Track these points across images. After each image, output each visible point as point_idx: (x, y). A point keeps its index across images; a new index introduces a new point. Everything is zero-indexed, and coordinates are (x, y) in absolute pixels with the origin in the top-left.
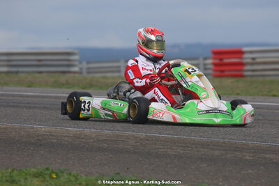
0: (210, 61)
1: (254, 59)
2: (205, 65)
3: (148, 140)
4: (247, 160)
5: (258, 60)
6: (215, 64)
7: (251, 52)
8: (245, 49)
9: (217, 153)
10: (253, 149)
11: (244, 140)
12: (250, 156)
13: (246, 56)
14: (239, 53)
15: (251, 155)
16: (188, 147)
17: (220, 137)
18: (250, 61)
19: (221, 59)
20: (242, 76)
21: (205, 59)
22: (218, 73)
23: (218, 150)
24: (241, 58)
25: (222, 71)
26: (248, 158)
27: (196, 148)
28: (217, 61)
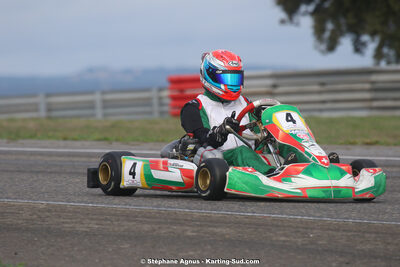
0: (166, 93)
2: (160, 98)
3: (49, 211)
4: (188, 237)
6: (174, 98)
9: (146, 227)
11: (187, 208)
12: (193, 232)
15: (196, 229)
16: (106, 219)
17: (155, 204)
19: (182, 91)
21: (161, 89)
22: (178, 110)
23: (148, 223)
26: (189, 233)
27: (118, 220)
28: (176, 93)
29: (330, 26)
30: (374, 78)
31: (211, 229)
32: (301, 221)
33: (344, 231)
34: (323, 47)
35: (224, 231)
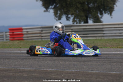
0: (8, 33)
1: (27, 32)
2: (6, 35)
5: (29, 32)
6: (10, 35)
7: (26, 29)
8: (23, 28)
9: (11, 74)
10: (27, 71)
11: (23, 68)
13: (24, 31)
14: (21, 29)
15: (27, 74)
17: (13, 67)
18: (26, 33)
19: (13, 33)
20: (22, 40)
21: (6, 32)
22: (12, 39)
23: (12, 72)
24: (22, 32)
25: (14, 38)
26: (25, 75)
29: (59, 12)
30: (72, 28)
31: (31, 74)
32: (59, 71)
33: (72, 74)
34: (57, 19)
35: (35, 74)
